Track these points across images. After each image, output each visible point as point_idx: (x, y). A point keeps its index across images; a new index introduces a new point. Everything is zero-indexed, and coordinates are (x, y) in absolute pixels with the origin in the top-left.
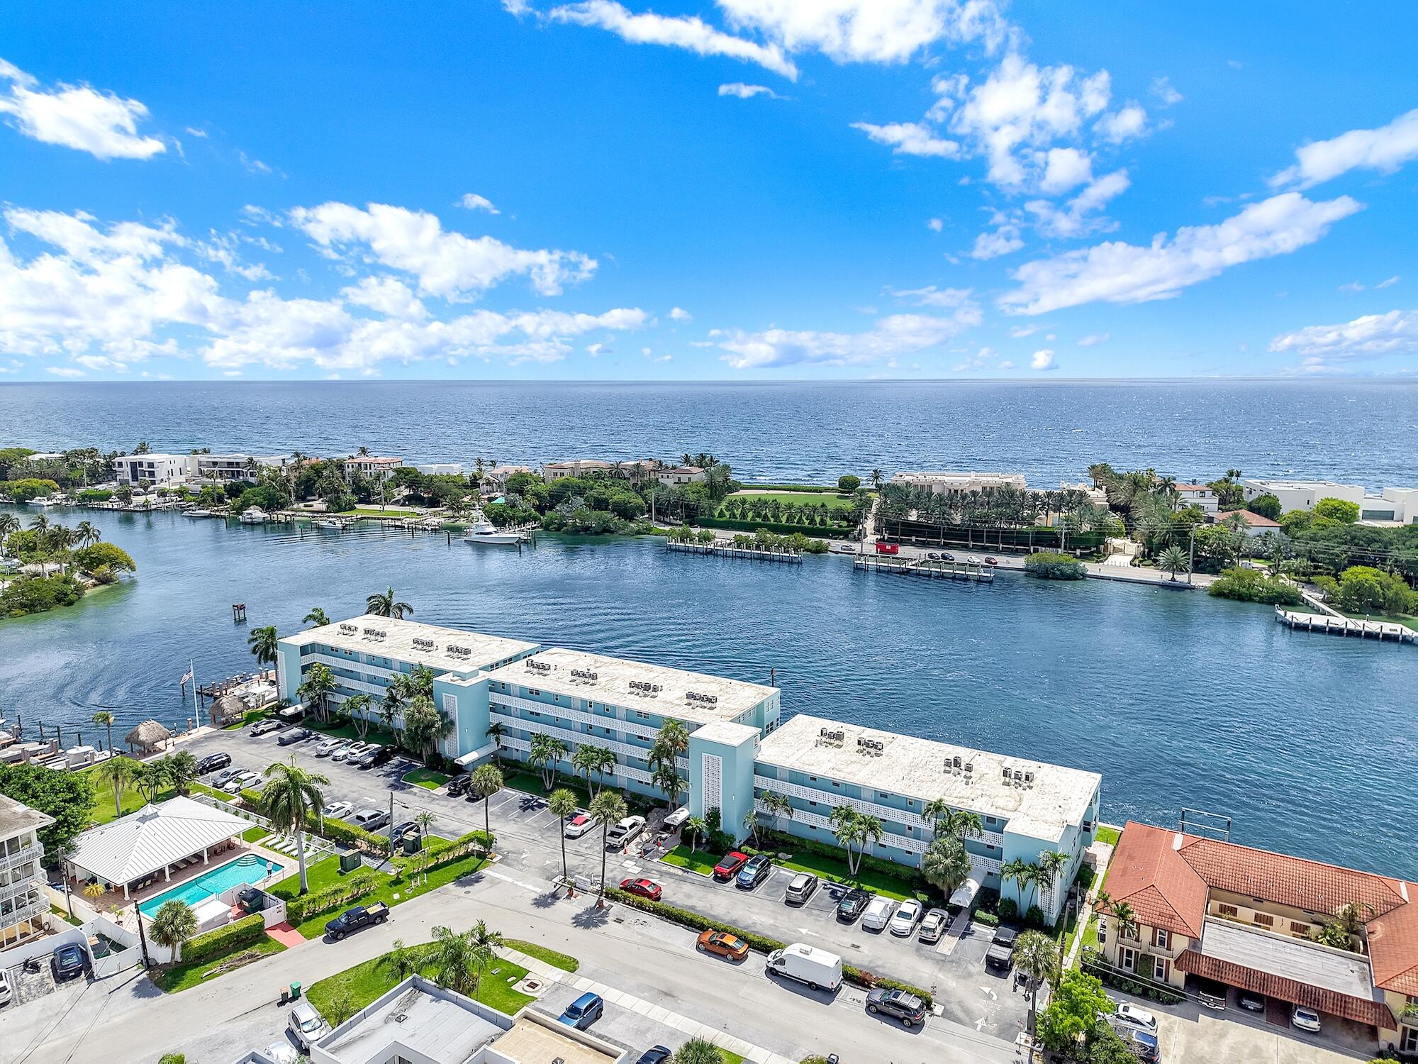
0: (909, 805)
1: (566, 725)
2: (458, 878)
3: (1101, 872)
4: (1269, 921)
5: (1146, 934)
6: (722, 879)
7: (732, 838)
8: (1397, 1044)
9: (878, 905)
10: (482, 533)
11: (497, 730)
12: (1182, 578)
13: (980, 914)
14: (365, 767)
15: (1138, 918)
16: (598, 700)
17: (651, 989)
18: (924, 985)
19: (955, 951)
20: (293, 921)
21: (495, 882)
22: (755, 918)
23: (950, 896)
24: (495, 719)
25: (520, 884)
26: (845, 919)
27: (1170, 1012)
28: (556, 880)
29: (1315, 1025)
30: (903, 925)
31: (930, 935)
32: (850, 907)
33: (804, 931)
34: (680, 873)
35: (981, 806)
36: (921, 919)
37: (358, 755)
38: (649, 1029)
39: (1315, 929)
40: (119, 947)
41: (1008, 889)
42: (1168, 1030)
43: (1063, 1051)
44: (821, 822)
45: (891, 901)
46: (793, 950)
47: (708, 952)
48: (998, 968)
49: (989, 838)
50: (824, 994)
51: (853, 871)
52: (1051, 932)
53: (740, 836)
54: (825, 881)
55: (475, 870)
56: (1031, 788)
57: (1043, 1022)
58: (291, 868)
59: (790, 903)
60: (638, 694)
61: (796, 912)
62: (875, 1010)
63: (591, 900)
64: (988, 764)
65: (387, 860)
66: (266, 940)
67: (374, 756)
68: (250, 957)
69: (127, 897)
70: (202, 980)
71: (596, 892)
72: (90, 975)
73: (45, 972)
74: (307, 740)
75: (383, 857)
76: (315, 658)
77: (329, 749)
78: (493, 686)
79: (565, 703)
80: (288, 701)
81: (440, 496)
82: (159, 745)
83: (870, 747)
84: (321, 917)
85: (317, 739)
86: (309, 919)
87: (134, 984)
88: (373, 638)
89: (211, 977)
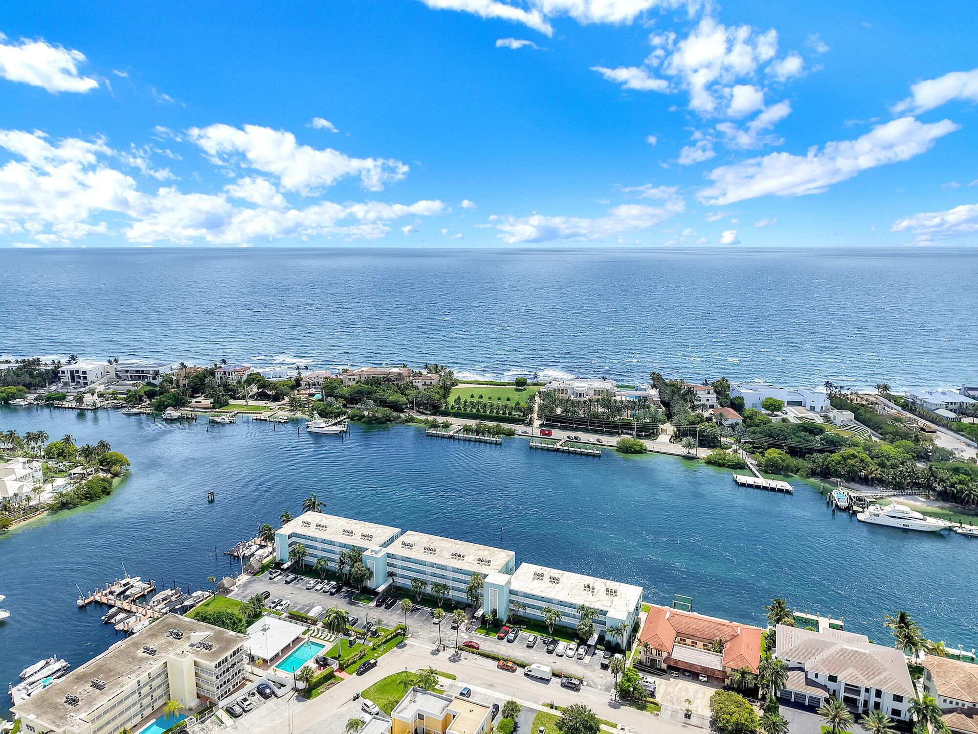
0: (572, 606)
2: (397, 645)
3: (642, 625)
4: (696, 643)
5: (654, 652)
6: (501, 638)
7: (502, 621)
8: (730, 684)
9: (562, 645)
10: (318, 427)
11: (391, 575)
12: (693, 452)
13: (598, 646)
14: (332, 594)
15: (651, 647)
16: (440, 563)
17: (485, 684)
18: (580, 675)
19: (590, 662)
20: (342, 668)
21: (412, 646)
22: (516, 654)
23: (587, 640)
24: (391, 569)
25: (422, 646)
26: (550, 652)
27: (662, 678)
28: (437, 643)
29: (705, 679)
30: (571, 653)
31: (581, 656)
32: (551, 647)
33: (535, 658)
34: (484, 637)
35: (598, 606)
36: (577, 650)
37: (327, 588)
38: (488, 698)
39: (710, 645)
40: (284, 686)
41: (608, 637)
42: (660, 685)
43: (626, 695)
44: (538, 613)
45: (566, 644)
46: (533, 666)
47: (501, 668)
48: (605, 667)
49: (601, 618)
50: (546, 681)
51: (551, 631)
52: (622, 652)
53: (505, 620)
54: (541, 637)
55: (402, 642)
56: (616, 596)
57: (619, 685)
58: (329, 646)
59: (528, 646)
60: (456, 559)
61: (531, 650)
62: (564, 685)
63: (453, 651)
64: (600, 584)
65: (365, 639)
66: (334, 677)
67: (335, 588)
68: (332, 683)
69: (269, 664)
70: (319, 694)
71: (454, 648)
72: (276, 696)
73: (257, 696)
74: (298, 581)
75: (363, 638)
76: (294, 539)
77: (312, 585)
78: (389, 555)
79: (423, 563)
80: (282, 560)
81: (281, 395)
82: (232, 588)
83: (555, 580)
84: (351, 666)
85: (302, 579)
86: (347, 667)
87: (294, 697)
88: (321, 528)
89: (322, 692)
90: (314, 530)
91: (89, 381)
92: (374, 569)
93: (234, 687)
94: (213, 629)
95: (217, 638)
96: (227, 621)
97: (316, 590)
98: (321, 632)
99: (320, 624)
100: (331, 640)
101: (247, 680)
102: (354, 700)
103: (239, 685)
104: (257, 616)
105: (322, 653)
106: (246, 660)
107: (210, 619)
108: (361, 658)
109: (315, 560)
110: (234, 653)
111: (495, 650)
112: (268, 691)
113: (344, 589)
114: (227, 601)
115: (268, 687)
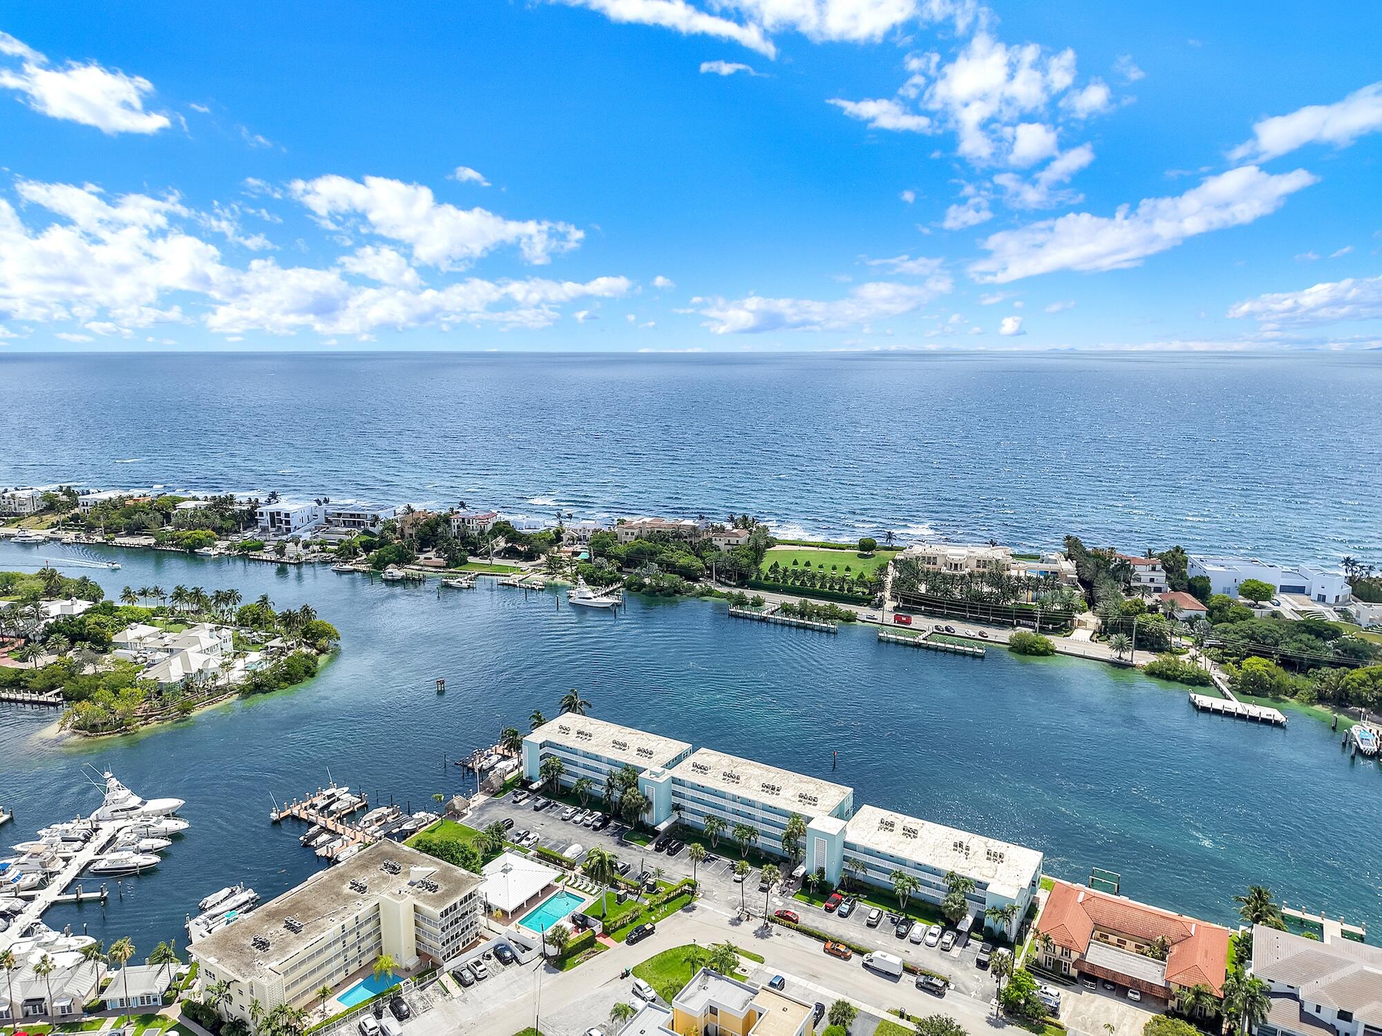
0: (935, 872)
1: (723, 809)
2: (682, 907)
3: (1041, 909)
4: (1125, 943)
5: (1059, 950)
6: (830, 910)
7: (832, 885)
8: (1176, 1007)
9: (919, 928)
10: (583, 598)
11: (677, 808)
13: (973, 934)
14: (596, 829)
15: (1054, 942)
16: (745, 796)
17: (805, 973)
18: (945, 974)
19: (960, 955)
20: (606, 933)
21: (703, 910)
22: (851, 934)
23: (957, 924)
24: (677, 800)
25: (718, 911)
26: (901, 936)
27: (1069, 990)
28: (738, 909)
29: (1138, 997)
30: (932, 940)
31: (947, 946)
32: (903, 929)
33: (879, 942)
34: (806, 906)
35: (974, 875)
36: (941, 936)
37: (590, 820)
38: (809, 994)
39: (1146, 948)
40: (529, 949)
41: (989, 921)
42: (1066, 999)
43: (1013, 1008)
44: (885, 878)
45: (924, 926)
46: (876, 954)
47: (829, 953)
48: (982, 965)
49: (978, 892)
50: (895, 978)
51: (903, 906)
52: (1010, 945)
53: (836, 884)
54: (888, 913)
55: (690, 903)
56: (1002, 862)
57: (1004, 994)
58: (590, 900)
59: (869, 925)
60: (767, 792)
61: (873, 931)
62: (918, 985)
63: (761, 922)
64: (978, 843)
65: (639, 895)
66: (597, 943)
67: (600, 821)
68: (593, 952)
69: (510, 917)
70: (576, 965)
71: (763, 917)
72: (518, 962)
73: (494, 959)
74: (551, 807)
75: (637, 893)
76: (546, 750)
77: (569, 815)
78: (675, 781)
79: (722, 795)
80: (530, 777)
81: (535, 552)
82: (465, 811)
83: (910, 833)
84: (619, 931)
85: (557, 806)
86: (613, 931)
87: (542, 966)
88: (584, 737)
89: (579, 963)
90: (574, 738)
91: (292, 527)
92: (654, 799)
93: (464, 944)
94: (437, 864)
95: (444, 876)
96: (458, 855)
97: (575, 822)
98: (579, 880)
99: (579, 870)
100: (593, 892)
101: (482, 937)
102: (622, 978)
103: (471, 942)
104: (496, 851)
105: (580, 909)
106: (480, 911)
107: (435, 850)
108: (633, 920)
109: (574, 781)
110: (466, 899)
111: (821, 926)
112: (508, 954)
113: (612, 823)
114: (458, 827)
115: (508, 948)
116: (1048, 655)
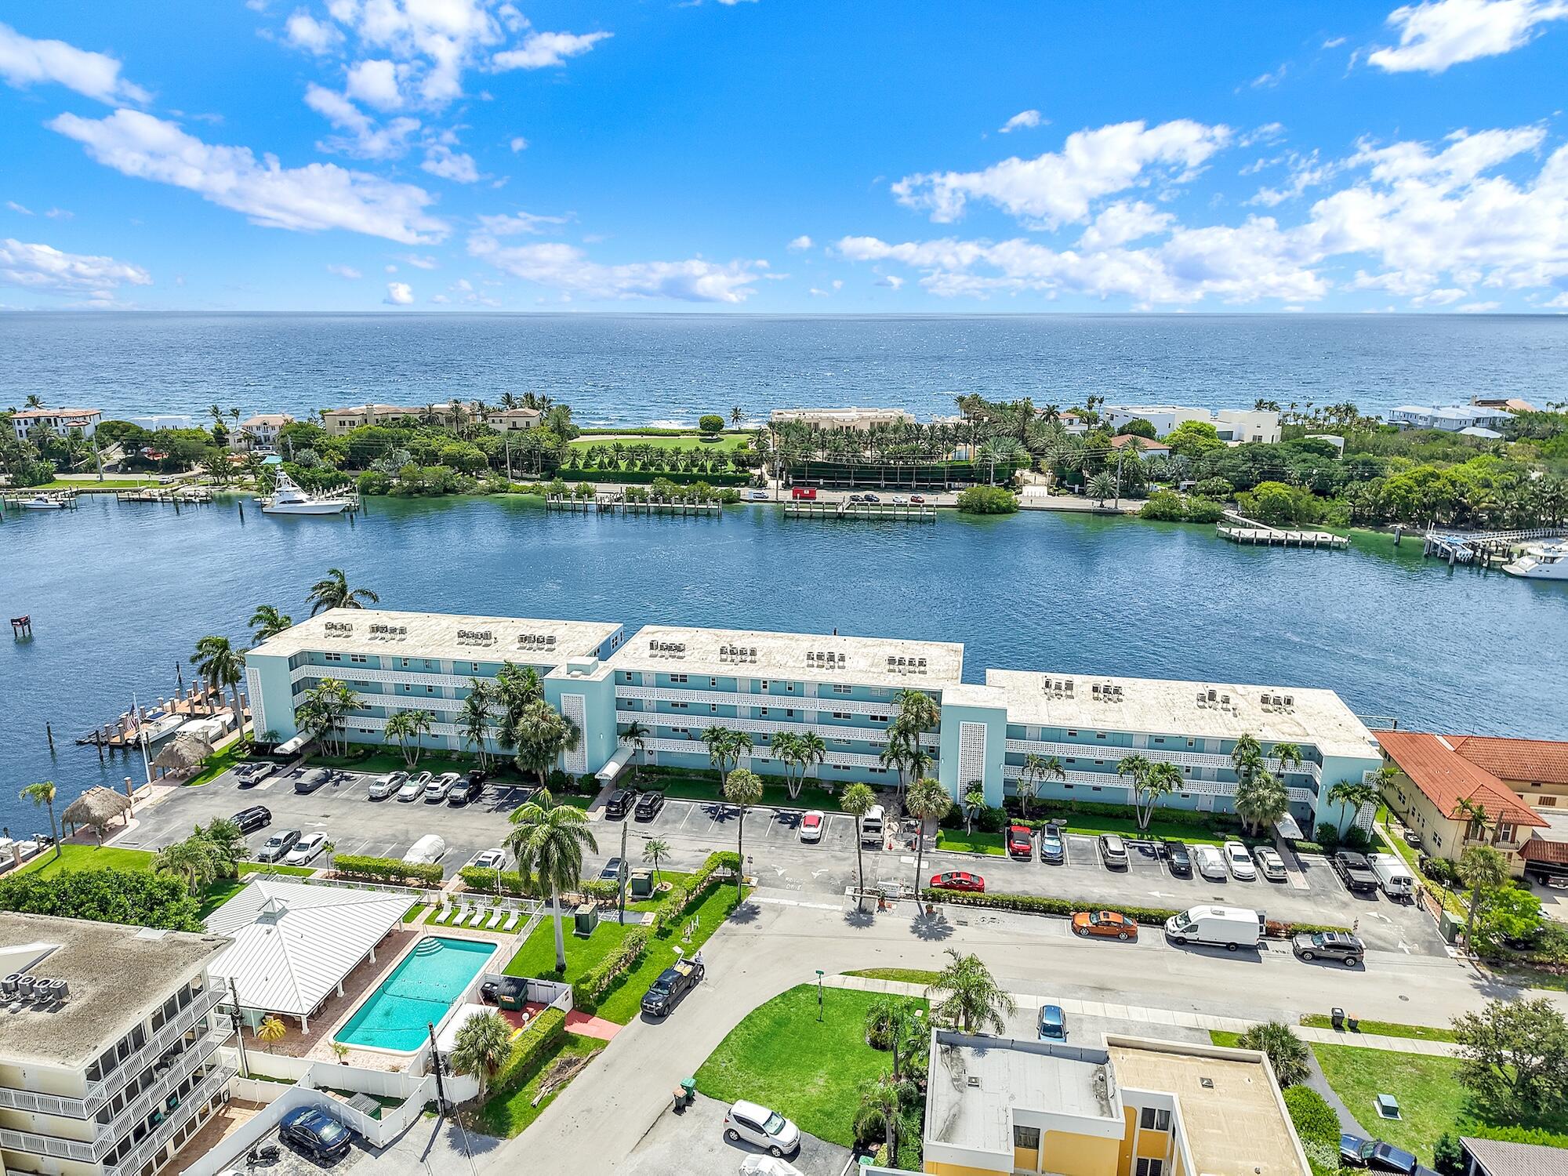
1: (731, 712)
2: (728, 913)
6: (1022, 857)
7: (999, 813)
10: (290, 502)
11: (634, 732)
12: (1109, 504)
13: (1306, 844)
14: (456, 803)
16: (775, 677)
17: (1081, 987)
20: (584, 1008)
21: (779, 910)
24: (627, 718)
25: (808, 905)
26: (1183, 874)
28: (849, 891)
30: (1246, 868)
31: (1276, 873)
32: (1176, 862)
33: (1164, 894)
34: (975, 857)
35: (1282, 737)
36: (1256, 859)
37: (437, 789)
40: (395, 1102)
41: (1323, 815)
43: (1493, 957)
46: (1201, 914)
47: (1092, 935)
48: (1362, 891)
50: (1250, 952)
51: (1144, 823)
54: (1124, 840)
55: (739, 901)
56: (1293, 711)
58: (508, 946)
59: (1113, 868)
60: (821, 665)
61: (1130, 877)
62: (1301, 955)
63: (914, 907)
65: (623, 909)
66: (573, 1041)
67: (463, 786)
68: (570, 1063)
69: (306, 1030)
70: (537, 1110)
71: (909, 897)
72: (367, 1146)
73: (289, 1158)
74: (337, 783)
75: (613, 906)
76: (305, 671)
77: (386, 788)
78: (625, 678)
79: (729, 685)
80: (272, 734)
82: (117, 820)
83: (1111, 693)
84: (615, 995)
85: (347, 779)
86: (601, 1000)
87: (442, 1141)
88: (388, 636)
89: (546, 1102)
90: (366, 641)
92: (582, 719)
93: (178, 1139)
94: (57, 930)
95: (84, 960)
96: (122, 898)
97: (404, 800)
98: (465, 907)
99: (453, 884)
100: (510, 924)
101: (233, 1102)
102: (679, 1109)
103: (200, 1126)
104: (224, 884)
105: (494, 967)
106: (220, 1029)
107: (42, 897)
108: (635, 965)
109: (381, 725)
110: (170, 1010)
111: (1028, 888)
112: (329, 1132)
113: (489, 789)
114: (107, 855)
115: (325, 1115)
116: (1011, 512)
